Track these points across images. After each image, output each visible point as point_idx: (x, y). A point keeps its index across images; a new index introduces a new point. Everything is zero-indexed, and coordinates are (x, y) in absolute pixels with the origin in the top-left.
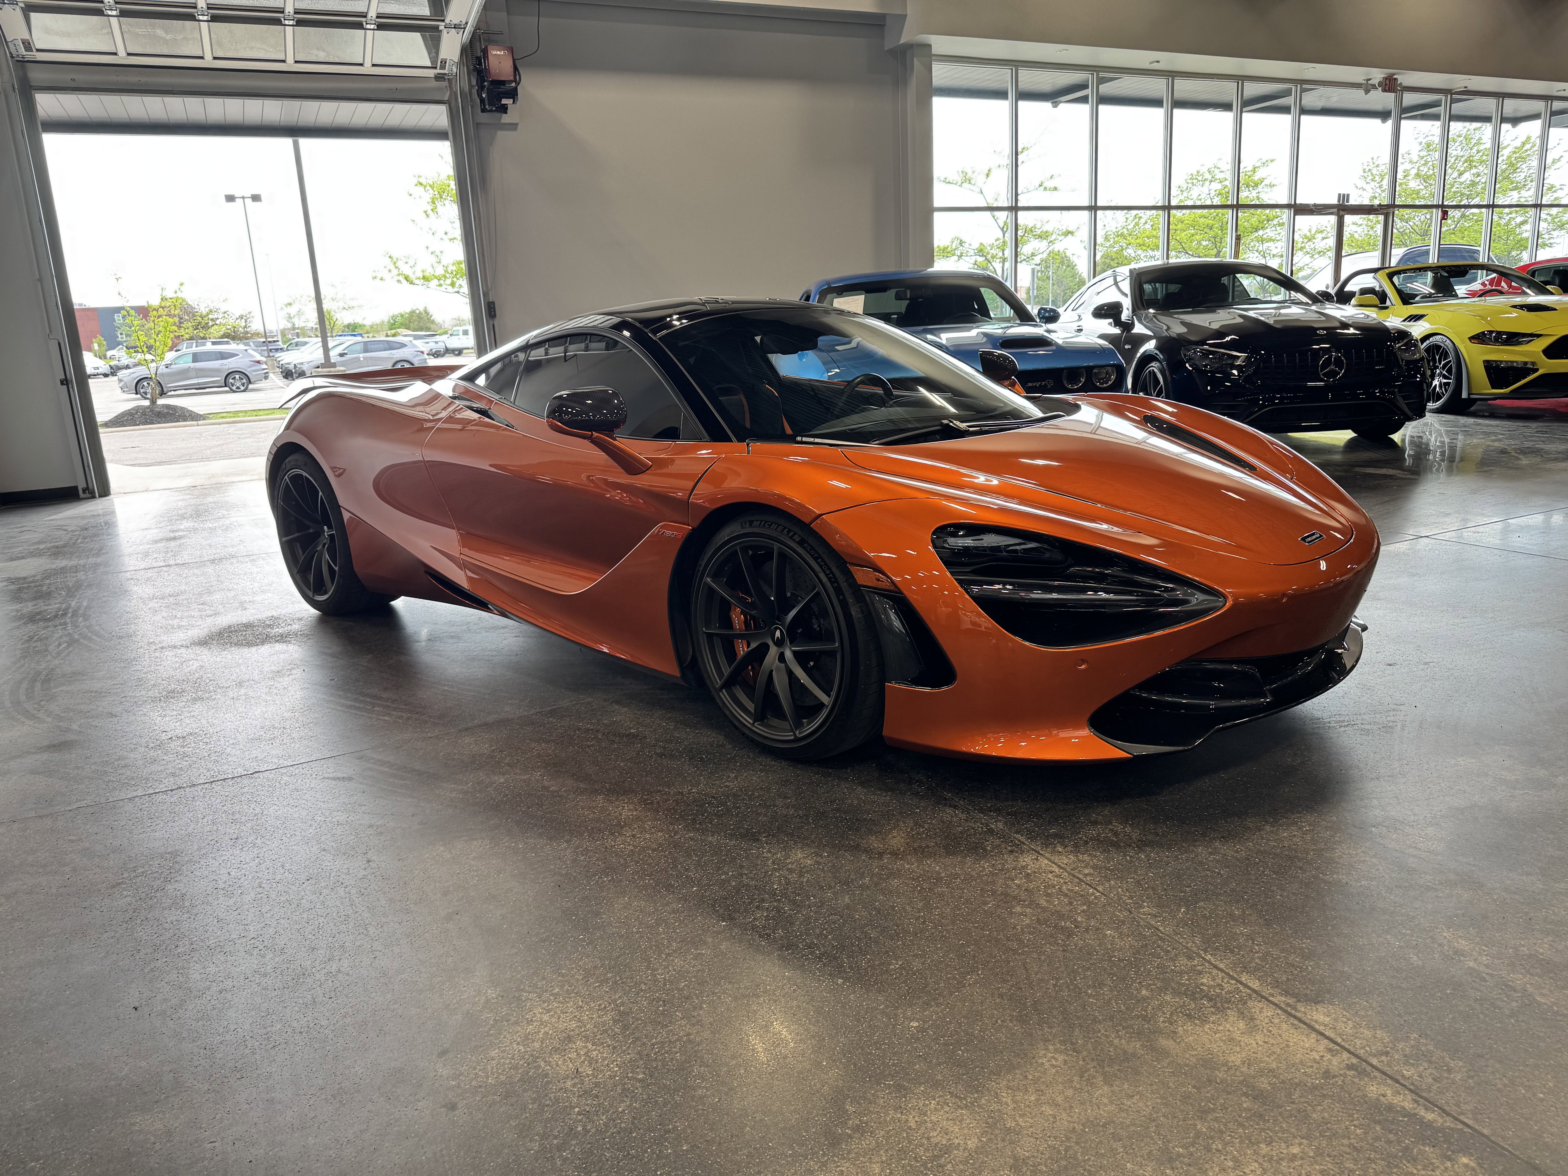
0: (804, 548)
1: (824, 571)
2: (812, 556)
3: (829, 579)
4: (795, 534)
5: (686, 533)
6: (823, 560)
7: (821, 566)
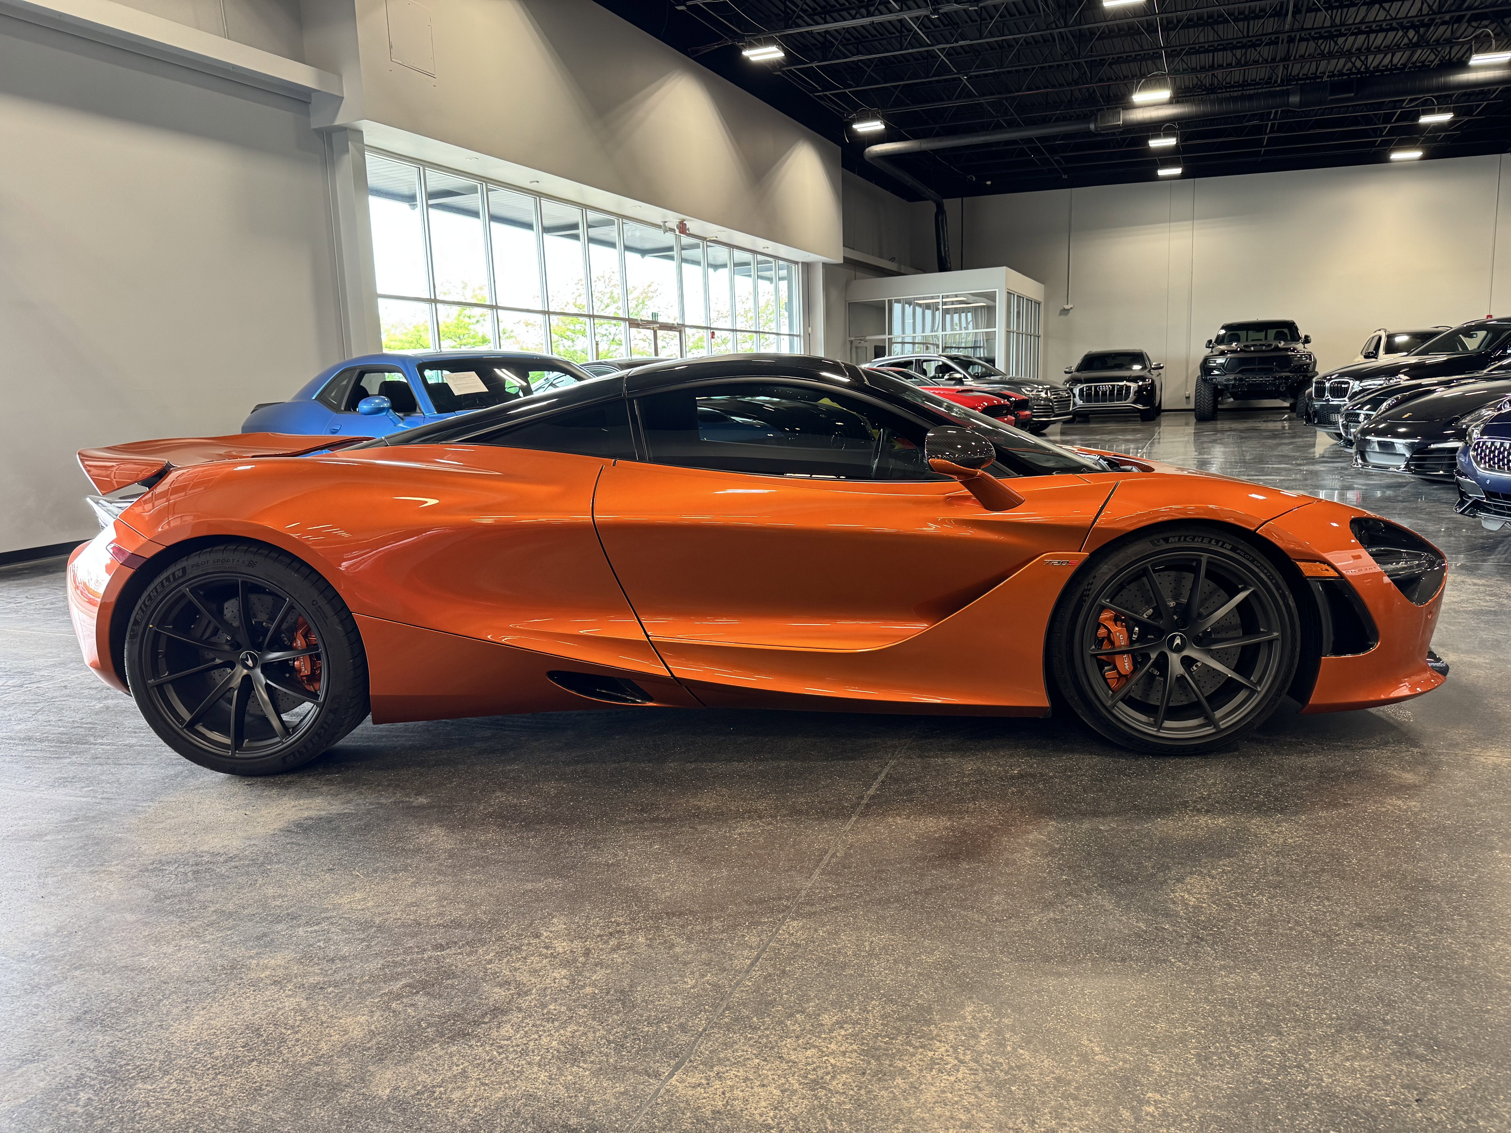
0: (1238, 554)
1: (1262, 571)
2: (1248, 559)
3: (1268, 577)
4: (1224, 543)
5: (1082, 560)
6: (1259, 562)
7: (1258, 567)
